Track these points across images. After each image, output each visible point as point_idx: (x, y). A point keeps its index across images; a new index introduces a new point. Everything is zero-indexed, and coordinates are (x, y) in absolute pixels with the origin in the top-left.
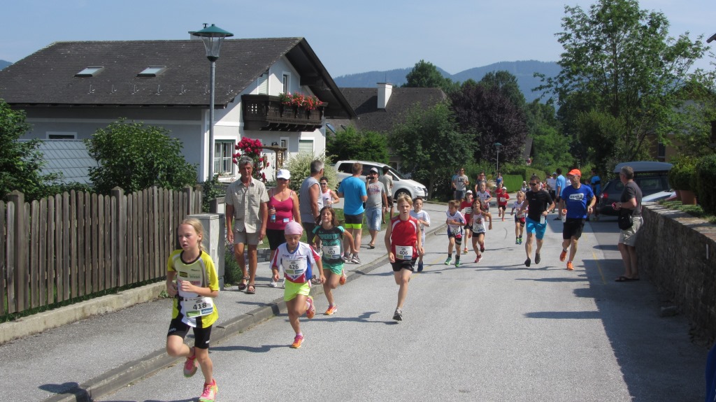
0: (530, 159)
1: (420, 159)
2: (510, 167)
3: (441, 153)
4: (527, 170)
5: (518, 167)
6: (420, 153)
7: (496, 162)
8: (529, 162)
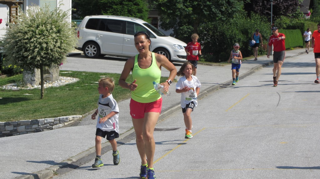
0: (309, 12)
1: (181, 13)
2: (286, 20)
3: (205, 6)
4: (307, 24)
5: (295, 21)
6: (180, 6)
7: (270, 15)
8: (308, 14)
